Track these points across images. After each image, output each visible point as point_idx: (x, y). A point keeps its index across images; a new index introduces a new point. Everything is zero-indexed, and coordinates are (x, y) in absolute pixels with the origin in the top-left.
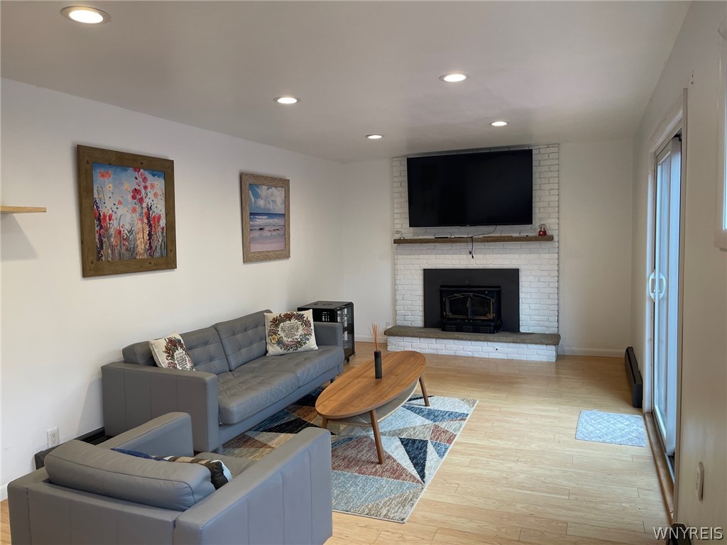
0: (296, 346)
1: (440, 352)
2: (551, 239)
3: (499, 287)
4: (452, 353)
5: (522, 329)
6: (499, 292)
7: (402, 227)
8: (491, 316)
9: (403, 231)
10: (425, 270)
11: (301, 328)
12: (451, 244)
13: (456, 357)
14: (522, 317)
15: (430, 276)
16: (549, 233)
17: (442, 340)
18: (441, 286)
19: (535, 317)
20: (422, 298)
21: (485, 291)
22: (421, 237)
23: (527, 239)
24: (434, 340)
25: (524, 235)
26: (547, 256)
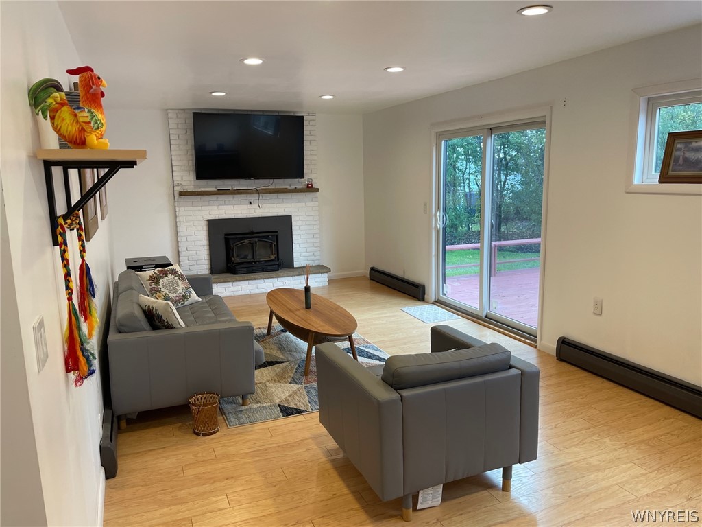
0: (184, 301)
1: (236, 294)
2: (317, 190)
3: (277, 232)
4: (248, 292)
5: (296, 265)
6: (277, 236)
7: (182, 179)
8: (273, 257)
9: (183, 183)
10: (209, 221)
11: (180, 283)
12: (231, 196)
13: (251, 296)
14: (295, 255)
15: (214, 226)
16: (315, 186)
17: (238, 283)
18: (226, 235)
19: (304, 254)
20: (206, 248)
21: (268, 236)
22: (203, 189)
23: (296, 191)
24: (231, 284)
25: (293, 187)
26: (312, 204)
